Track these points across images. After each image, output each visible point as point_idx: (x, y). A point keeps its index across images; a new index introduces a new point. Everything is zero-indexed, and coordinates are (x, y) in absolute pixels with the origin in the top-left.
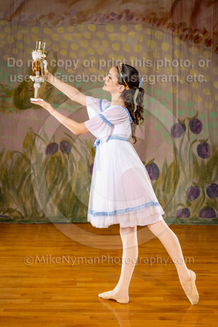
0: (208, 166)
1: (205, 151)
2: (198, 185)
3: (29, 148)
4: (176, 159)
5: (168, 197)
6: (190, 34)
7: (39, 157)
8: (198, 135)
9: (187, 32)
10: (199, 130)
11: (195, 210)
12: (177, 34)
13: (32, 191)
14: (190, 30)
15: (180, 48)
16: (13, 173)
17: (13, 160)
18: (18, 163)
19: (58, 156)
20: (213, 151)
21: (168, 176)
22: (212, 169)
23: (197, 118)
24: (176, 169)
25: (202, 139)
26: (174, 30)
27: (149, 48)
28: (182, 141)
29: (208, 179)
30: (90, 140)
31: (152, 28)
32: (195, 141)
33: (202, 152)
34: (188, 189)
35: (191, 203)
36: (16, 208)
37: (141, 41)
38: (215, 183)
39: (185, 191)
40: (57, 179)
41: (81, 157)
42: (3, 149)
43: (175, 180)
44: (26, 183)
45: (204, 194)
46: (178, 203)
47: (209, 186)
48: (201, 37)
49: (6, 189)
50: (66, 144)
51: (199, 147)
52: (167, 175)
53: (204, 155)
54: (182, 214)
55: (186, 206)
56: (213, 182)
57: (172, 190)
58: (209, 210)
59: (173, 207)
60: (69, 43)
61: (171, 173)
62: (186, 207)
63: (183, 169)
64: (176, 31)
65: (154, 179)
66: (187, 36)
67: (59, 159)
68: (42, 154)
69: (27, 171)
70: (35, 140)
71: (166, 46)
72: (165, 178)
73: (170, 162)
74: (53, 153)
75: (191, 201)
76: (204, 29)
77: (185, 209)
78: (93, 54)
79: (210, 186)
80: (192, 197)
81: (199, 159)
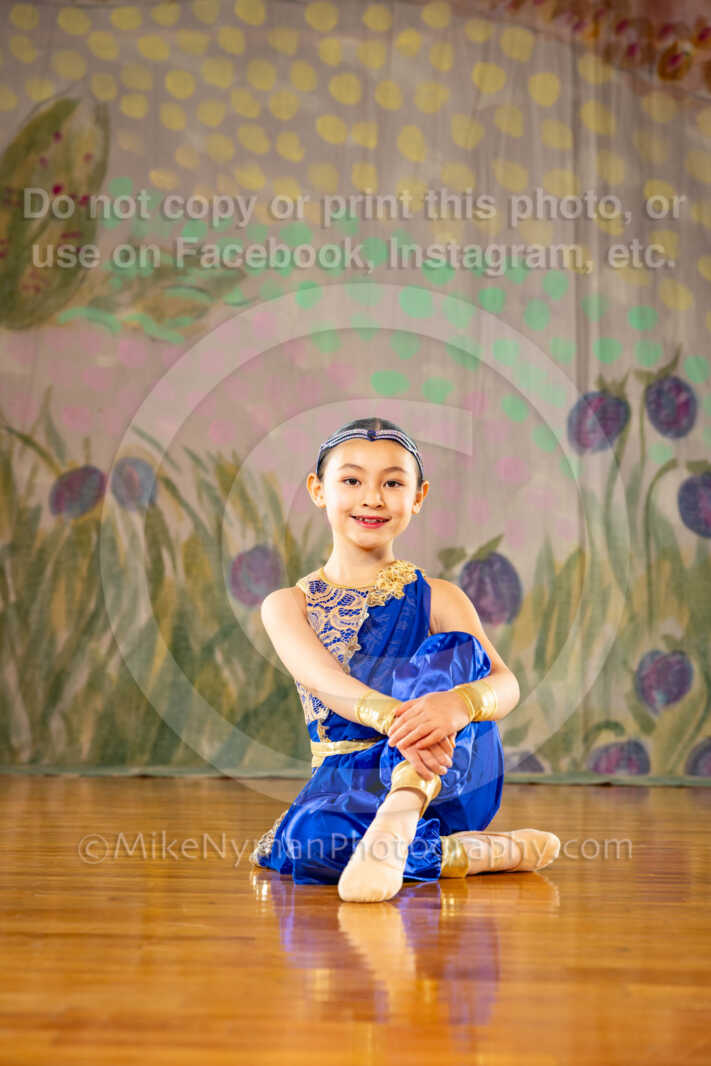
6: (644, 41)
7: (26, 522)
8: (682, 440)
9: (631, 36)
12: (590, 42)
14: (645, 25)
15: (604, 94)
19: (102, 521)
21: (557, 607)
23: (674, 374)
26: (578, 27)
27: (478, 93)
30: (234, 455)
31: (489, 16)
37: (446, 65)
39: (630, 670)
40: (95, 616)
41: (198, 525)
45: (708, 681)
46: (598, 718)
48: (687, 54)
50: (139, 475)
52: (552, 603)
53: (707, 524)
59: (581, 734)
60: (160, 71)
61: (568, 594)
62: (633, 738)
64: (589, 28)
65: (499, 621)
66: (631, 50)
68: (37, 513)
70: (10, 453)
71: (546, 88)
72: (547, 616)
73: (564, 551)
74: (84, 511)
76: (700, 21)
77: (629, 742)
78: (254, 113)
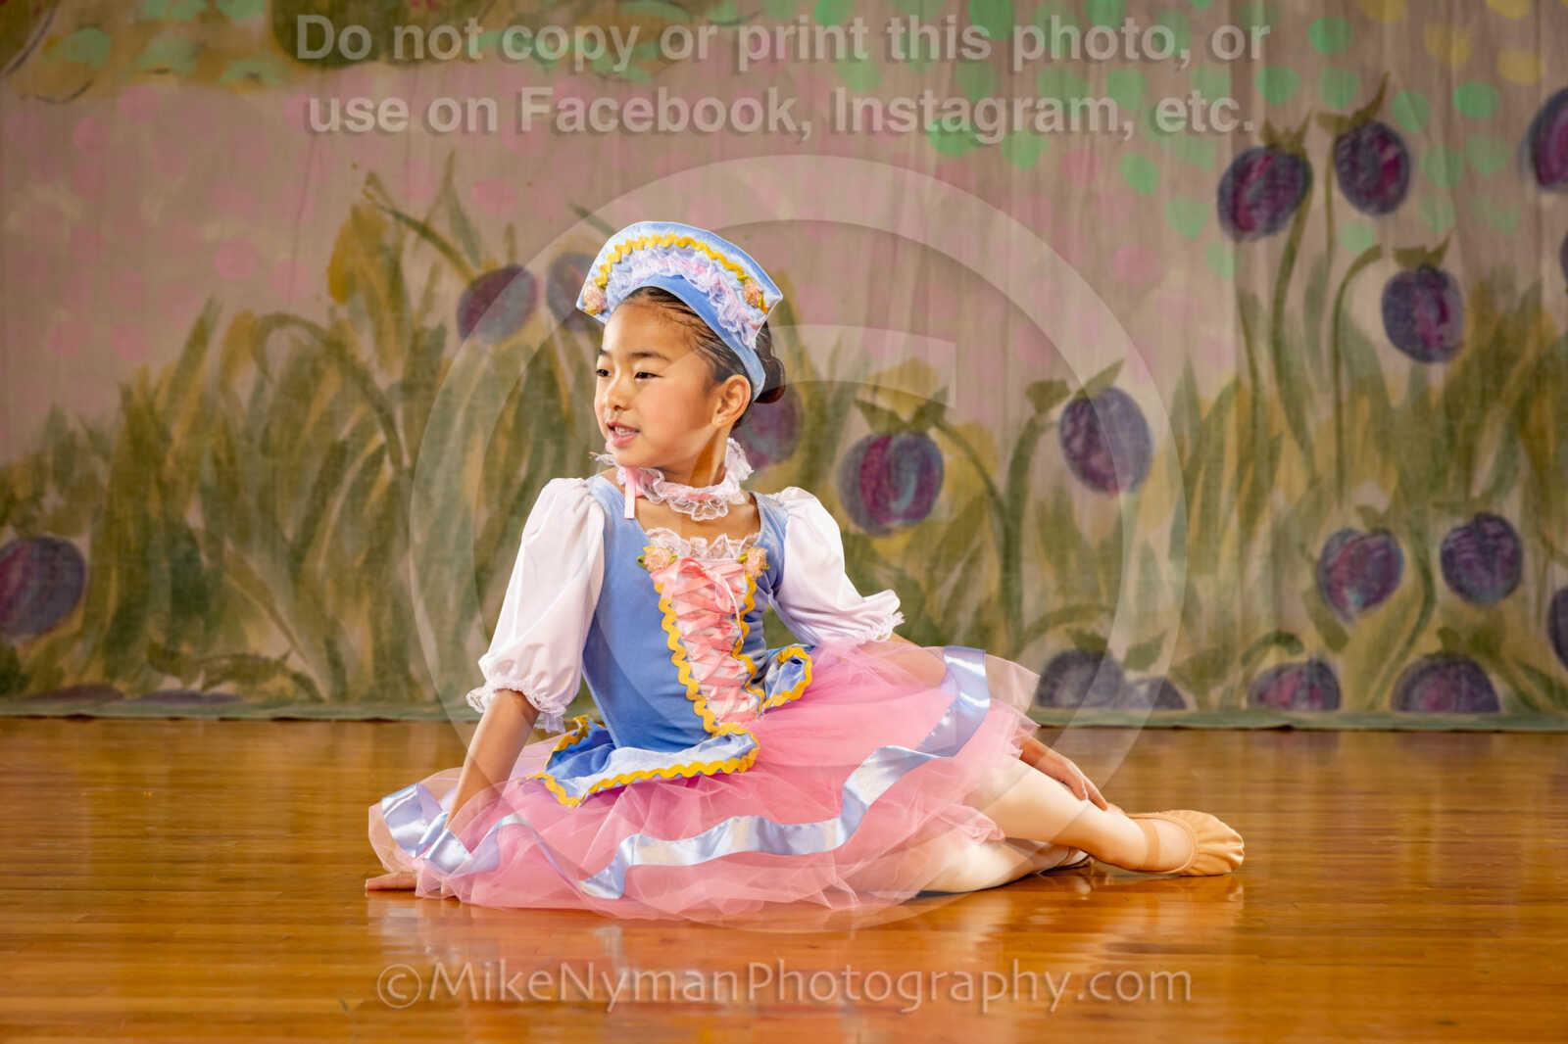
0: (1452, 407)
1: (1433, 314)
2: (1391, 526)
3: (360, 300)
4: (1252, 361)
5: (1206, 590)
7: (423, 349)
8: (1389, 218)
10: (1392, 189)
11: (1370, 673)
13: (379, 555)
16: (265, 449)
17: (264, 369)
18: (300, 386)
19: (536, 347)
20: (1482, 319)
21: (1204, 467)
22: (1474, 429)
23: (1379, 118)
24: (1254, 426)
25: (1413, 243)
28: (1290, 255)
29: (1451, 484)
32: (1373, 255)
33: (1414, 322)
34: (1327, 549)
35: (1348, 630)
36: (282, 652)
38: (1495, 511)
39: (1310, 558)
40: (527, 486)
42: (210, 303)
43: (1246, 487)
44: (342, 513)
45: (1426, 574)
46: (1265, 628)
47: (1455, 530)
49: (229, 546)
51: (1397, 297)
52: (1195, 461)
53: (1426, 341)
54: (1293, 696)
55: (1312, 643)
56: (1480, 508)
57: (1227, 549)
58: (1457, 677)
59: (1240, 653)
61: (1221, 447)
62: (1315, 656)
63: (1298, 427)
67: (544, 365)
68: (440, 333)
69: (353, 434)
70: (399, 248)
72: (1188, 481)
73: (1216, 379)
74: (509, 331)
75: (1348, 618)
77: (1310, 663)
79: (1466, 528)
80: (1351, 596)
81: (1396, 366)
